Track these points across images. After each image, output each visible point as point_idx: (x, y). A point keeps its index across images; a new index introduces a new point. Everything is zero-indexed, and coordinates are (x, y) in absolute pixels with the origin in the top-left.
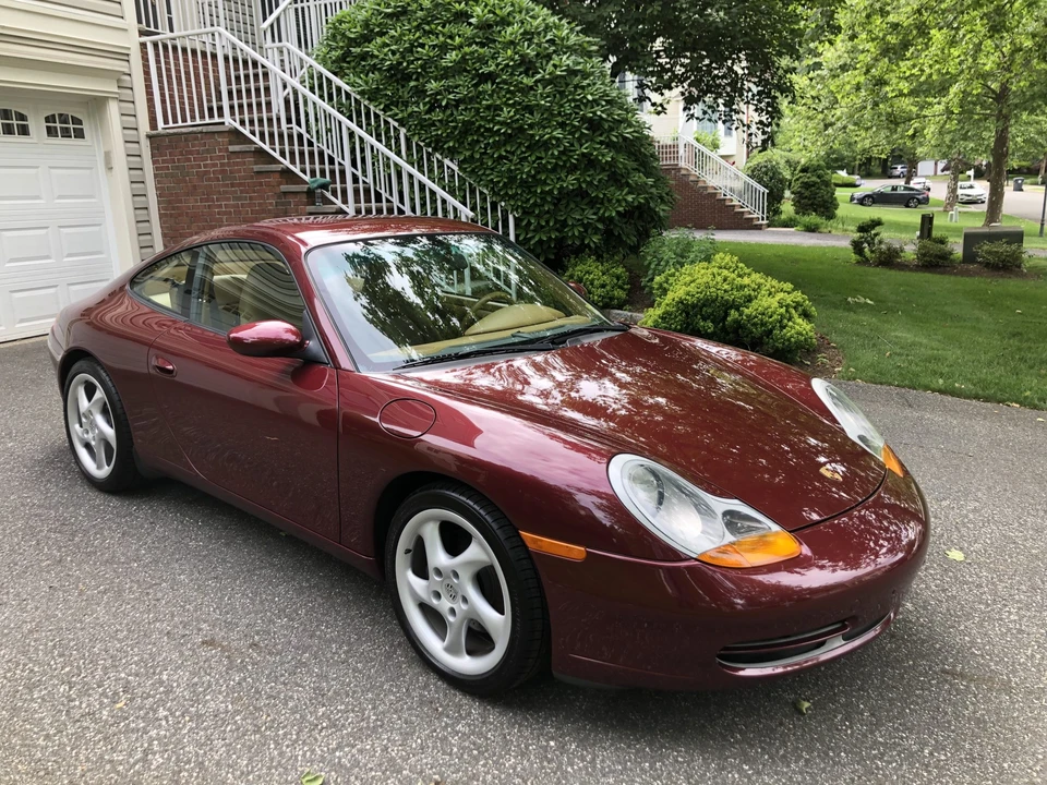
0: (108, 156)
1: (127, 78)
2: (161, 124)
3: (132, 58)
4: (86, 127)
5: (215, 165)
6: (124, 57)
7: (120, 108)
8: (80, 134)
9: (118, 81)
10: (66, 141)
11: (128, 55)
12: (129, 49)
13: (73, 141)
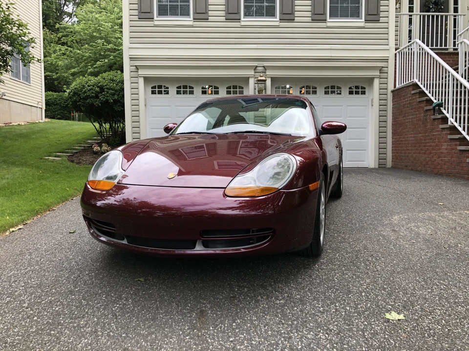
0: (372, 100)
1: (386, 69)
2: (397, 86)
3: (390, 61)
4: (367, 90)
5: (407, 101)
6: (386, 60)
7: (380, 81)
8: (363, 93)
9: (380, 70)
10: (357, 96)
11: (388, 59)
12: (388, 57)
13: (360, 96)
